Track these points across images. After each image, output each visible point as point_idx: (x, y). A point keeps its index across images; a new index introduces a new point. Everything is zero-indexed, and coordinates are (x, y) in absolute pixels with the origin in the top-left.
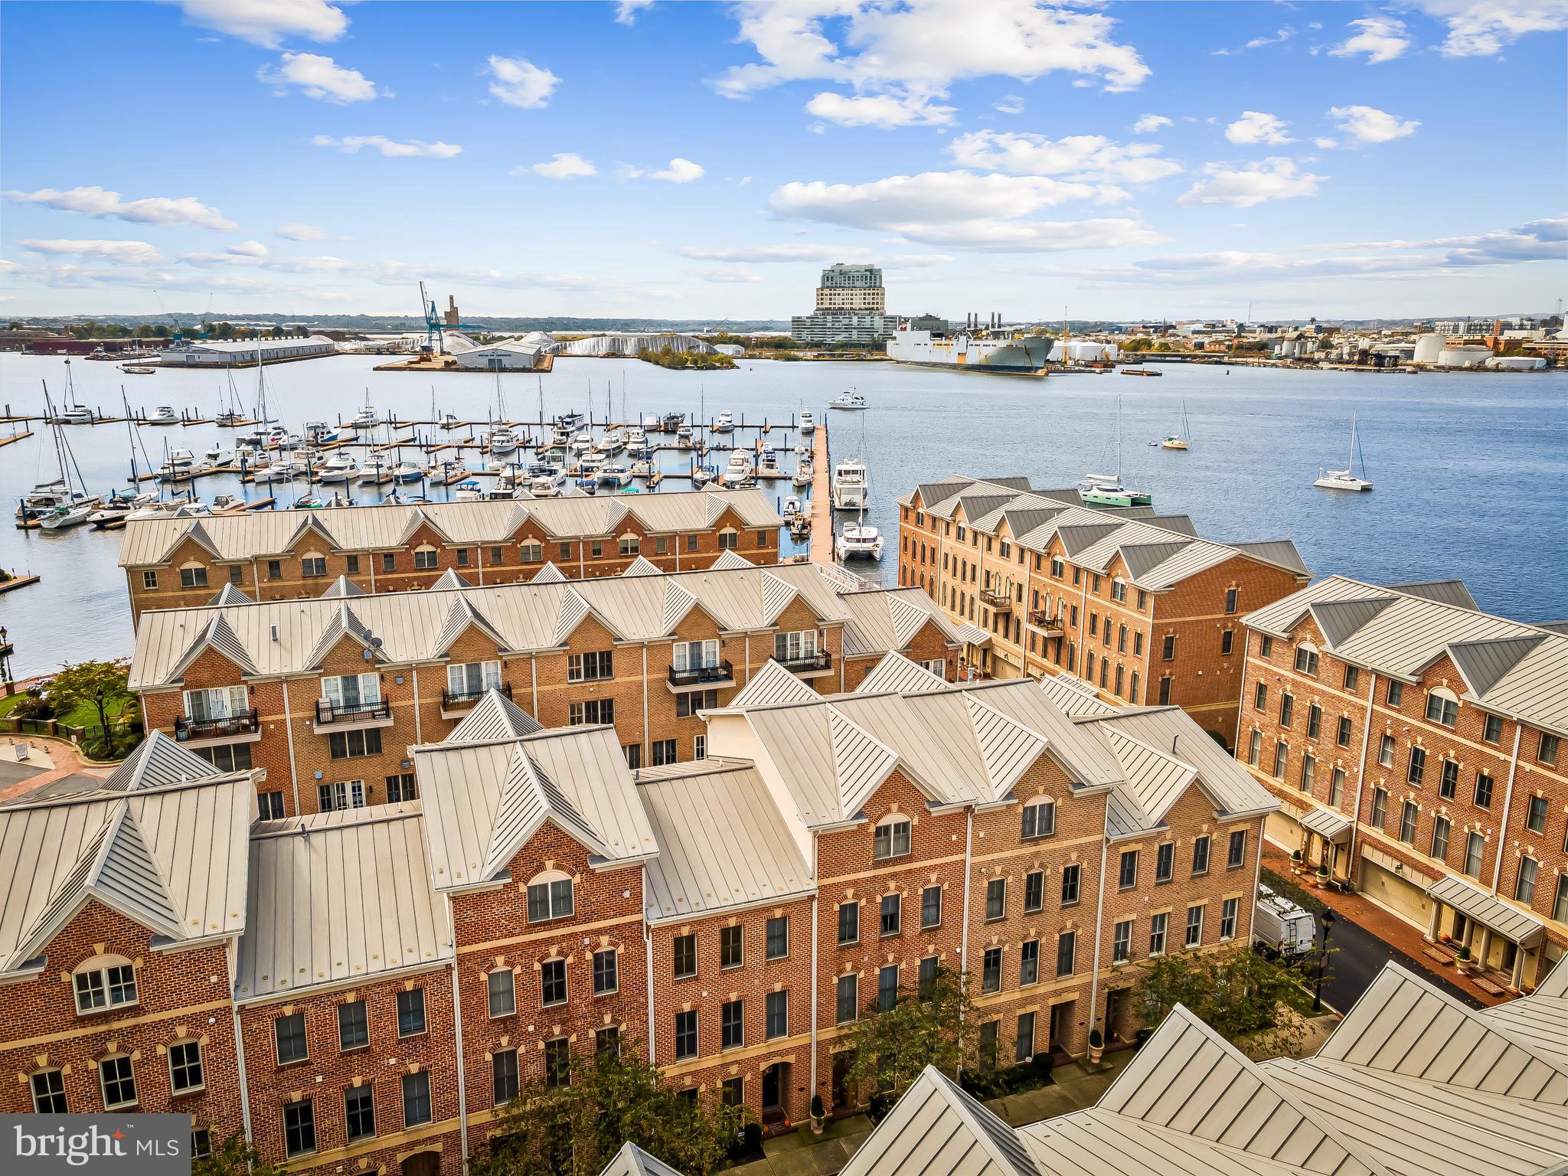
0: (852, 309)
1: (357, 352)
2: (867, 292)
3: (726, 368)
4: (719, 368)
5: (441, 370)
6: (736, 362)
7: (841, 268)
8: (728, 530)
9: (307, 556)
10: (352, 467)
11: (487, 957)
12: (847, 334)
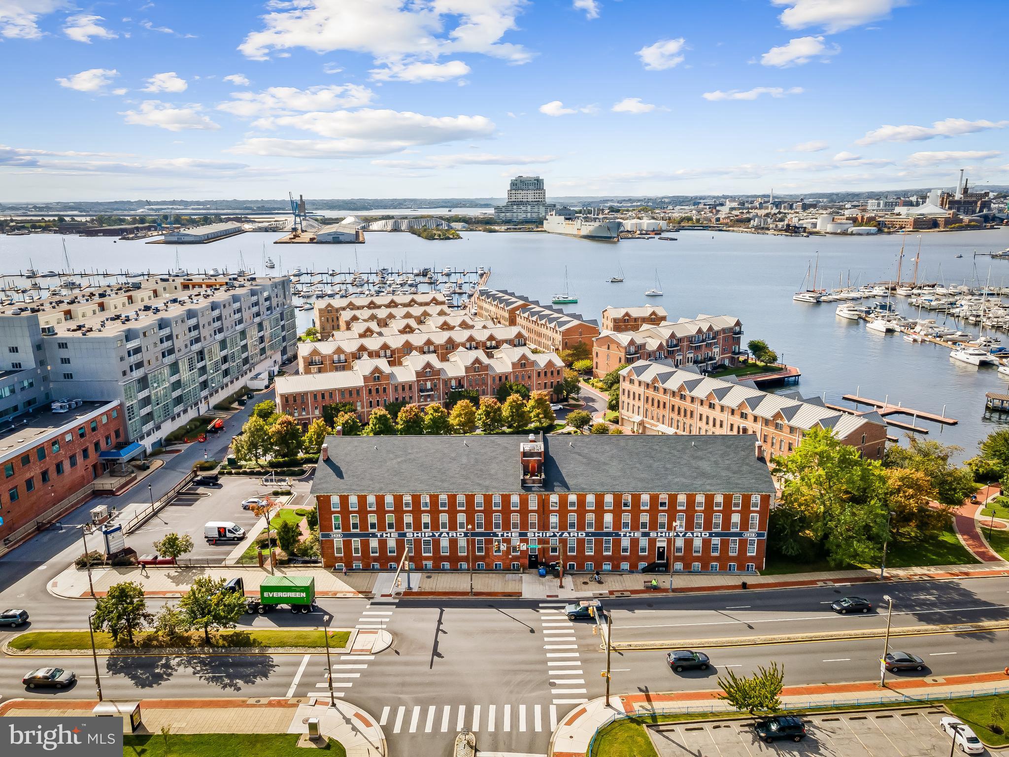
0: (527, 201)
1: (254, 230)
2: (536, 192)
5: (309, 243)
6: (461, 234)
7: (522, 178)
12: (525, 216)
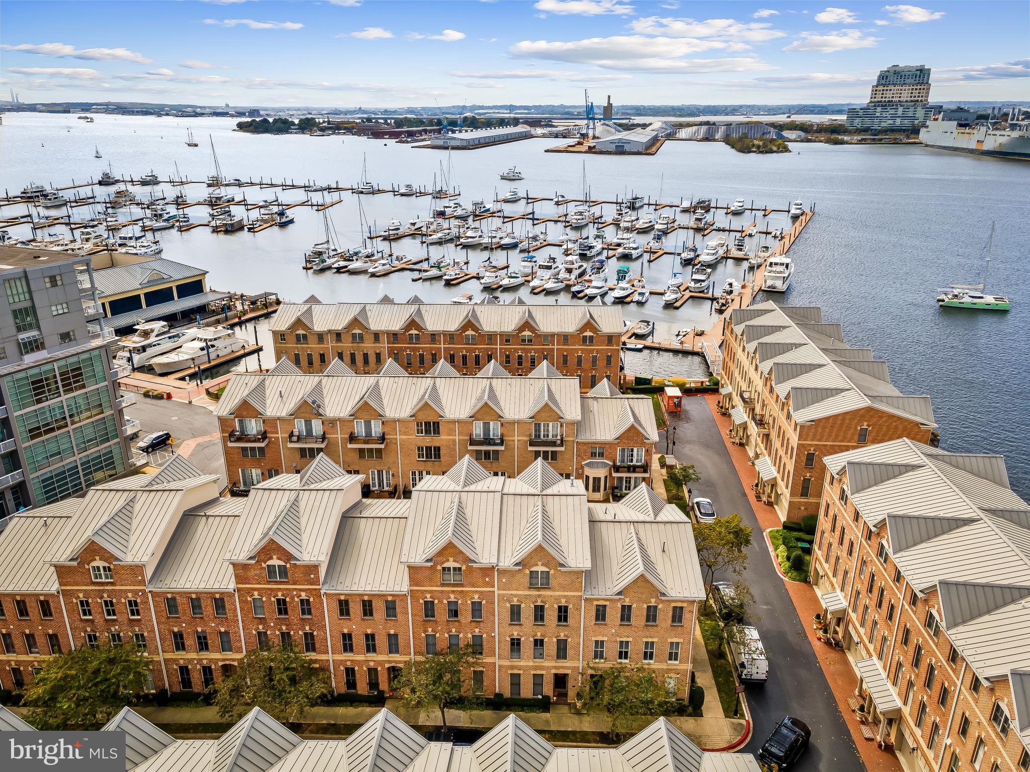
0: (899, 101)
1: (544, 136)
2: (915, 87)
3: (782, 152)
4: (775, 152)
5: (586, 152)
6: (790, 145)
7: (896, 69)
8: (588, 333)
9: (354, 332)
10: (480, 236)
11: (250, 591)
12: (891, 122)
